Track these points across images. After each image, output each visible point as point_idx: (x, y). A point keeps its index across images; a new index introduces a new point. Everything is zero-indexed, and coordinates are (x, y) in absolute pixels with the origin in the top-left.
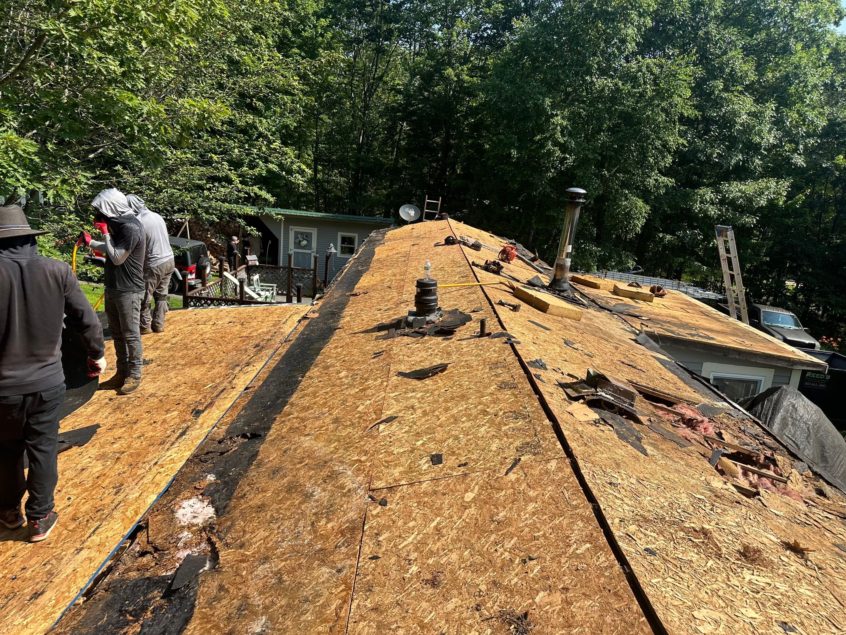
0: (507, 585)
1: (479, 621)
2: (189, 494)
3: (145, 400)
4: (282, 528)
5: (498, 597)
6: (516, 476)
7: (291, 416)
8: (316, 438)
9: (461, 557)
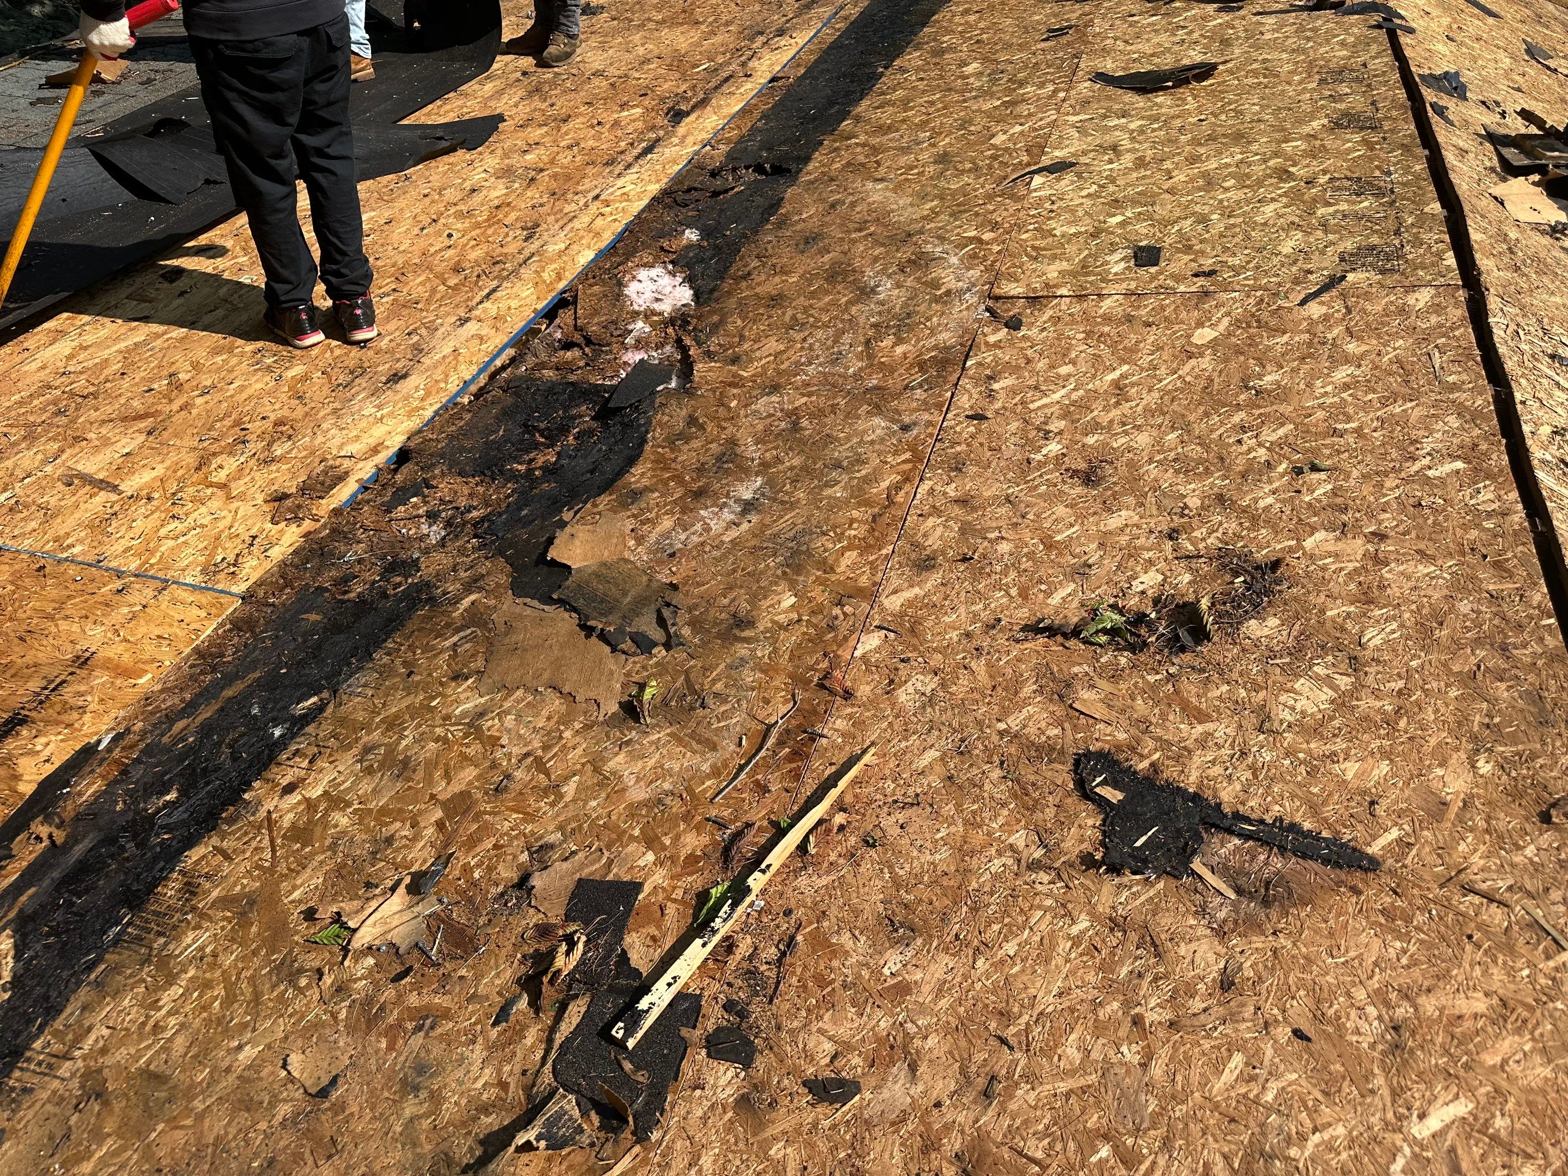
0: (1249, 506)
1: (1170, 557)
2: (651, 259)
3: (584, 82)
4: (810, 341)
5: (1221, 524)
6: (1324, 310)
7: (853, 141)
8: (898, 188)
9: (1159, 441)
